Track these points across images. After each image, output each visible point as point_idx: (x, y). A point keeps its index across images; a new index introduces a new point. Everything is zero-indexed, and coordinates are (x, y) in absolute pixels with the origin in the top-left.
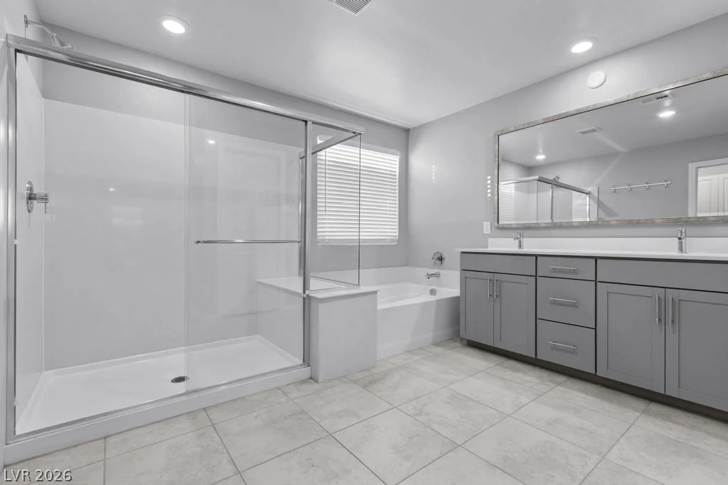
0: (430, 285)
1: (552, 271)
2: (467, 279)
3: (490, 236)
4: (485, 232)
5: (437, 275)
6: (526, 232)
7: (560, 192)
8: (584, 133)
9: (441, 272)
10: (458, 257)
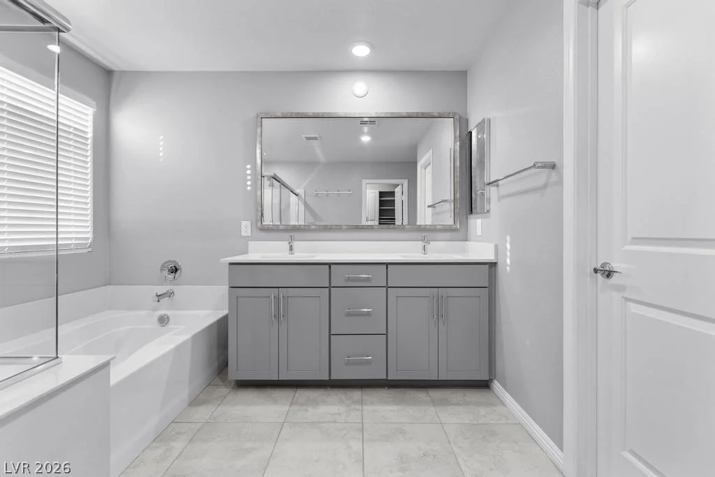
0: (155, 309)
1: (346, 280)
2: (239, 299)
3: (252, 238)
4: (243, 234)
5: (170, 294)
6: (297, 235)
7: (285, 190)
8: (308, 139)
9: (176, 289)
10: (226, 270)
